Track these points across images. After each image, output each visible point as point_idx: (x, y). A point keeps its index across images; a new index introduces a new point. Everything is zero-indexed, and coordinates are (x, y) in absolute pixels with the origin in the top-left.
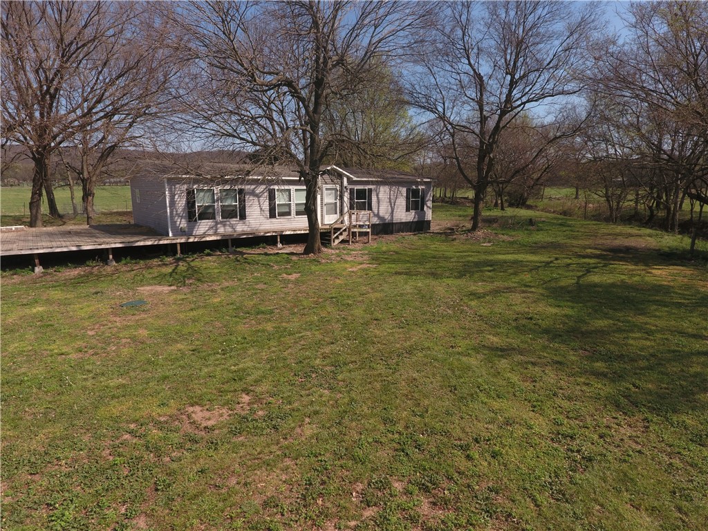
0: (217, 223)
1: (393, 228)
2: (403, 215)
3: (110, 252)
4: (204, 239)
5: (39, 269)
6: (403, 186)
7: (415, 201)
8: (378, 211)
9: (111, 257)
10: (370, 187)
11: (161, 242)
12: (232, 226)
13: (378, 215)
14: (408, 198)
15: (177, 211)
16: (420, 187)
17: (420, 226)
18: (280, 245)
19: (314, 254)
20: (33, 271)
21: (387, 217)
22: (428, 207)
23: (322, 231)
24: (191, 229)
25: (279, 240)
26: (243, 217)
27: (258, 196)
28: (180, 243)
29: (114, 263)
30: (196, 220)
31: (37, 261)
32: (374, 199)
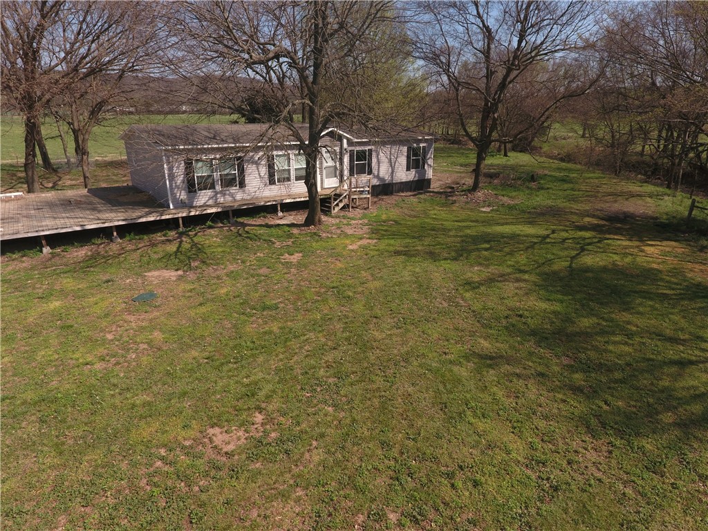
0: (217, 193)
1: (392, 188)
2: (404, 175)
3: (114, 229)
4: (205, 212)
5: (47, 250)
6: (404, 145)
7: (416, 161)
8: (378, 171)
9: (115, 234)
10: (370, 147)
11: (163, 217)
12: (232, 195)
13: (378, 177)
14: (408, 157)
15: (176, 183)
16: (421, 145)
17: (420, 185)
18: (280, 214)
19: (315, 226)
20: (41, 252)
21: (387, 178)
22: (428, 165)
23: (322, 197)
24: (191, 199)
25: (279, 209)
26: (242, 184)
27: (257, 163)
28: (183, 218)
29: (119, 240)
30: (195, 191)
31: (44, 242)
32: (374, 160)
